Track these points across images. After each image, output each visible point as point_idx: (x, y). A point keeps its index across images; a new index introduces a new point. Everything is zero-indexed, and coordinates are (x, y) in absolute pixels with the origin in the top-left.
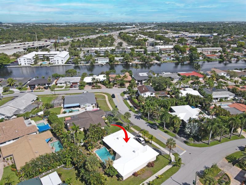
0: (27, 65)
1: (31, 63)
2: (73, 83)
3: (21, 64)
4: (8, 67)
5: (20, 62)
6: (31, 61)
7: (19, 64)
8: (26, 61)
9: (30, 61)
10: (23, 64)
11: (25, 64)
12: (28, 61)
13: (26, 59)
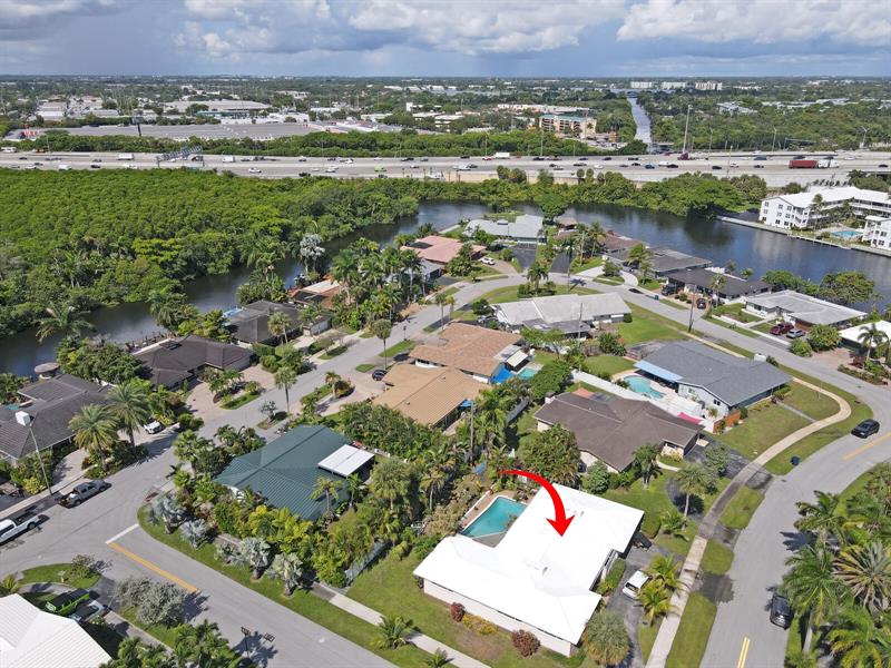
0: (782, 225)
1: (795, 222)
2: (798, 321)
3: (764, 219)
4: (725, 218)
5: (766, 212)
6: (799, 217)
7: (761, 219)
8: (784, 211)
9: (796, 213)
10: (770, 222)
11: (778, 222)
12: (791, 213)
13: (785, 206)
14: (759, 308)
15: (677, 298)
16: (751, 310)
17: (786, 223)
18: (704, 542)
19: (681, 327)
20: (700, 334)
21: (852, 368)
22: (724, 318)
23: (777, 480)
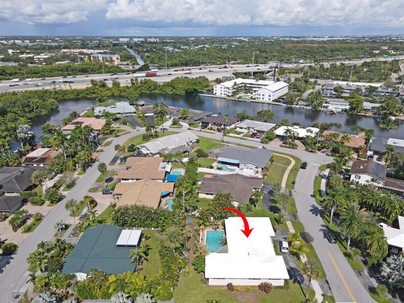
1: (228, 94)
2: (257, 131)
3: (216, 93)
4: (200, 95)
5: (216, 90)
6: (229, 91)
7: (214, 93)
8: (223, 89)
10: (218, 94)
11: (221, 94)
12: (225, 90)
13: (223, 87)
14: (242, 128)
15: (208, 129)
16: (238, 130)
17: (224, 94)
18: (290, 222)
19: (219, 141)
20: (228, 143)
21: (284, 145)
22: (231, 134)
23: (293, 191)
